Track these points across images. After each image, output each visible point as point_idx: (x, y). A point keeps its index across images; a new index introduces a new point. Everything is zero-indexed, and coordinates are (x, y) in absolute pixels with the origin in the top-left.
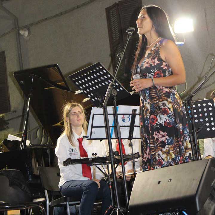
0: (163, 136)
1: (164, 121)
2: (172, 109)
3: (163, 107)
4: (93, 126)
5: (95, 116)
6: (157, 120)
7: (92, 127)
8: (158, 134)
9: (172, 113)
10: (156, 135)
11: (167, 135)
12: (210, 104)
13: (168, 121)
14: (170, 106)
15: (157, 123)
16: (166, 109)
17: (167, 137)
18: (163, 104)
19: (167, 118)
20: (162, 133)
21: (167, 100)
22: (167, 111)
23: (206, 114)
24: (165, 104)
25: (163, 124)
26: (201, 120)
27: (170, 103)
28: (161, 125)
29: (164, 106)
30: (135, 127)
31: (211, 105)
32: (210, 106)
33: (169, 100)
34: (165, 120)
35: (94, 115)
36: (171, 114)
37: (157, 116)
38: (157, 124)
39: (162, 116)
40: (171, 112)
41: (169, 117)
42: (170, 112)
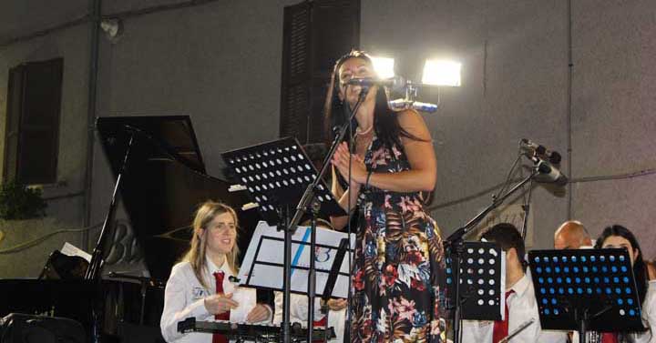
0: (407, 309)
1: (411, 278)
2: (426, 254)
3: (409, 249)
4: (257, 260)
5: (264, 240)
6: (397, 276)
7: (255, 262)
8: (397, 304)
9: (427, 262)
10: (394, 305)
11: (415, 307)
12: (492, 251)
13: (418, 278)
14: (424, 247)
15: (396, 281)
16: (416, 254)
17: (415, 311)
18: (410, 242)
19: (417, 271)
20: (405, 302)
21: (418, 235)
22: (418, 257)
23: (481, 271)
24: (414, 243)
25: (409, 284)
26: (470, 282)
27: (423, 240)
28: (403, 285)
29: (412, 247)
30: (339, 276)
31: (496, 254)
32: (492, 256)
33: (423, 234)
34: (413, 276)
35: (263, 237)
36: (425, 264)
37: (397, 267)
38: (396, 284)
39: (408, 268)
40: (425, 259)
41: (420, 269)
42: (423, 259)
